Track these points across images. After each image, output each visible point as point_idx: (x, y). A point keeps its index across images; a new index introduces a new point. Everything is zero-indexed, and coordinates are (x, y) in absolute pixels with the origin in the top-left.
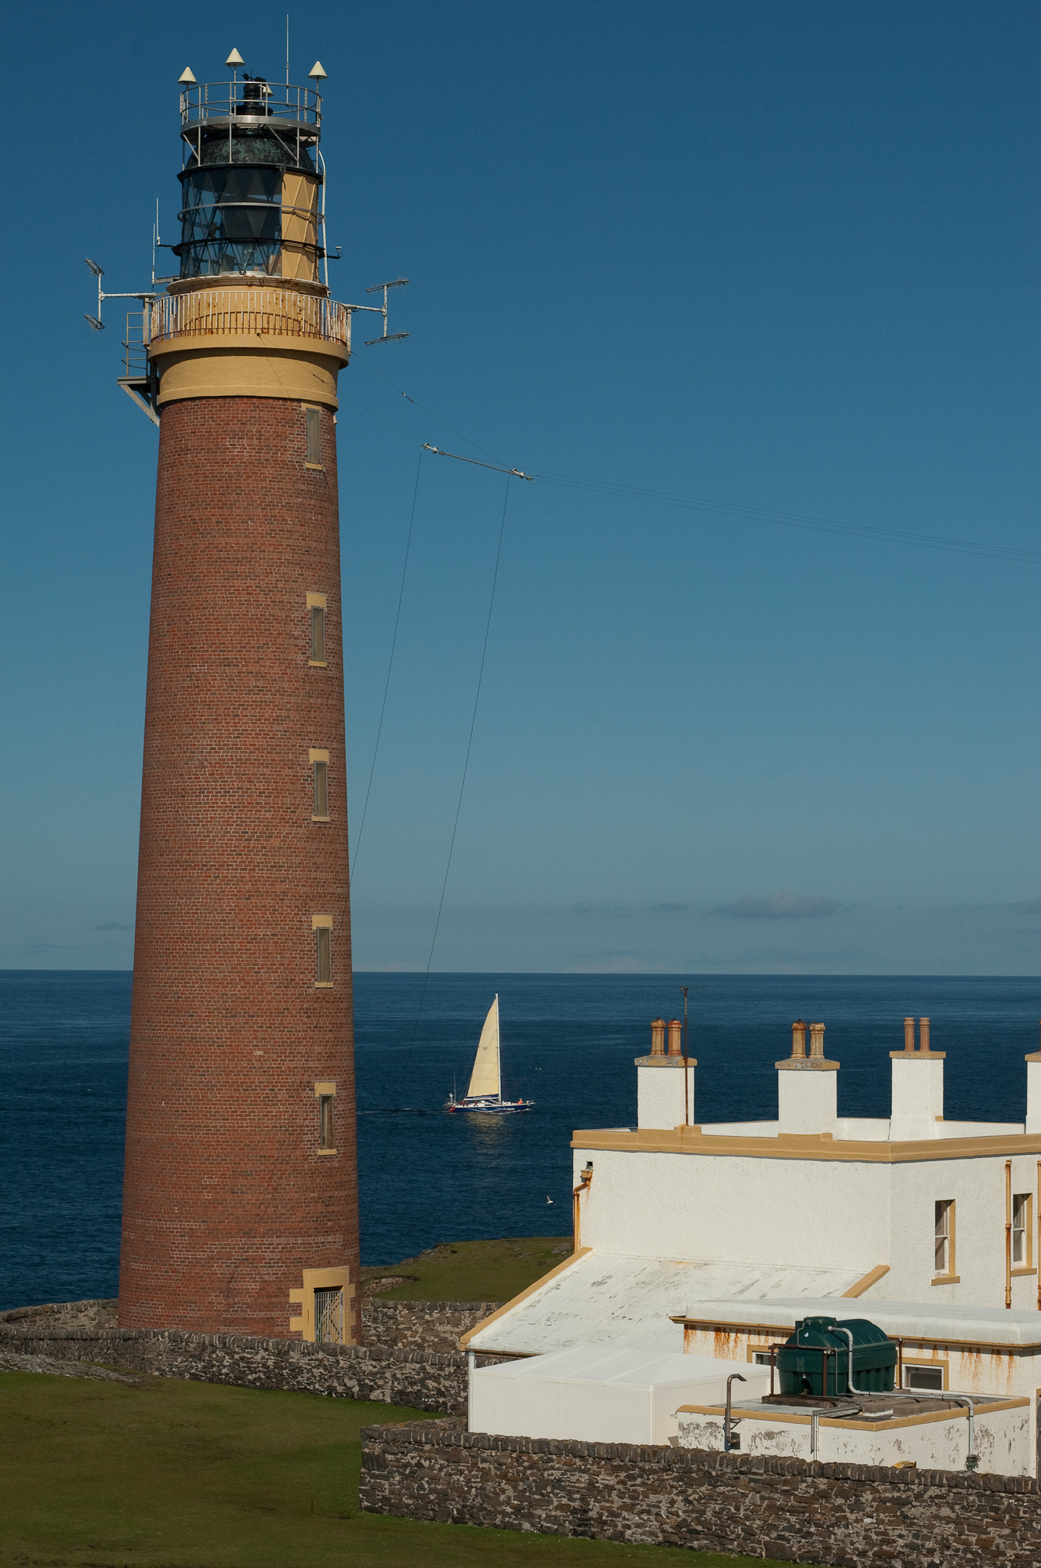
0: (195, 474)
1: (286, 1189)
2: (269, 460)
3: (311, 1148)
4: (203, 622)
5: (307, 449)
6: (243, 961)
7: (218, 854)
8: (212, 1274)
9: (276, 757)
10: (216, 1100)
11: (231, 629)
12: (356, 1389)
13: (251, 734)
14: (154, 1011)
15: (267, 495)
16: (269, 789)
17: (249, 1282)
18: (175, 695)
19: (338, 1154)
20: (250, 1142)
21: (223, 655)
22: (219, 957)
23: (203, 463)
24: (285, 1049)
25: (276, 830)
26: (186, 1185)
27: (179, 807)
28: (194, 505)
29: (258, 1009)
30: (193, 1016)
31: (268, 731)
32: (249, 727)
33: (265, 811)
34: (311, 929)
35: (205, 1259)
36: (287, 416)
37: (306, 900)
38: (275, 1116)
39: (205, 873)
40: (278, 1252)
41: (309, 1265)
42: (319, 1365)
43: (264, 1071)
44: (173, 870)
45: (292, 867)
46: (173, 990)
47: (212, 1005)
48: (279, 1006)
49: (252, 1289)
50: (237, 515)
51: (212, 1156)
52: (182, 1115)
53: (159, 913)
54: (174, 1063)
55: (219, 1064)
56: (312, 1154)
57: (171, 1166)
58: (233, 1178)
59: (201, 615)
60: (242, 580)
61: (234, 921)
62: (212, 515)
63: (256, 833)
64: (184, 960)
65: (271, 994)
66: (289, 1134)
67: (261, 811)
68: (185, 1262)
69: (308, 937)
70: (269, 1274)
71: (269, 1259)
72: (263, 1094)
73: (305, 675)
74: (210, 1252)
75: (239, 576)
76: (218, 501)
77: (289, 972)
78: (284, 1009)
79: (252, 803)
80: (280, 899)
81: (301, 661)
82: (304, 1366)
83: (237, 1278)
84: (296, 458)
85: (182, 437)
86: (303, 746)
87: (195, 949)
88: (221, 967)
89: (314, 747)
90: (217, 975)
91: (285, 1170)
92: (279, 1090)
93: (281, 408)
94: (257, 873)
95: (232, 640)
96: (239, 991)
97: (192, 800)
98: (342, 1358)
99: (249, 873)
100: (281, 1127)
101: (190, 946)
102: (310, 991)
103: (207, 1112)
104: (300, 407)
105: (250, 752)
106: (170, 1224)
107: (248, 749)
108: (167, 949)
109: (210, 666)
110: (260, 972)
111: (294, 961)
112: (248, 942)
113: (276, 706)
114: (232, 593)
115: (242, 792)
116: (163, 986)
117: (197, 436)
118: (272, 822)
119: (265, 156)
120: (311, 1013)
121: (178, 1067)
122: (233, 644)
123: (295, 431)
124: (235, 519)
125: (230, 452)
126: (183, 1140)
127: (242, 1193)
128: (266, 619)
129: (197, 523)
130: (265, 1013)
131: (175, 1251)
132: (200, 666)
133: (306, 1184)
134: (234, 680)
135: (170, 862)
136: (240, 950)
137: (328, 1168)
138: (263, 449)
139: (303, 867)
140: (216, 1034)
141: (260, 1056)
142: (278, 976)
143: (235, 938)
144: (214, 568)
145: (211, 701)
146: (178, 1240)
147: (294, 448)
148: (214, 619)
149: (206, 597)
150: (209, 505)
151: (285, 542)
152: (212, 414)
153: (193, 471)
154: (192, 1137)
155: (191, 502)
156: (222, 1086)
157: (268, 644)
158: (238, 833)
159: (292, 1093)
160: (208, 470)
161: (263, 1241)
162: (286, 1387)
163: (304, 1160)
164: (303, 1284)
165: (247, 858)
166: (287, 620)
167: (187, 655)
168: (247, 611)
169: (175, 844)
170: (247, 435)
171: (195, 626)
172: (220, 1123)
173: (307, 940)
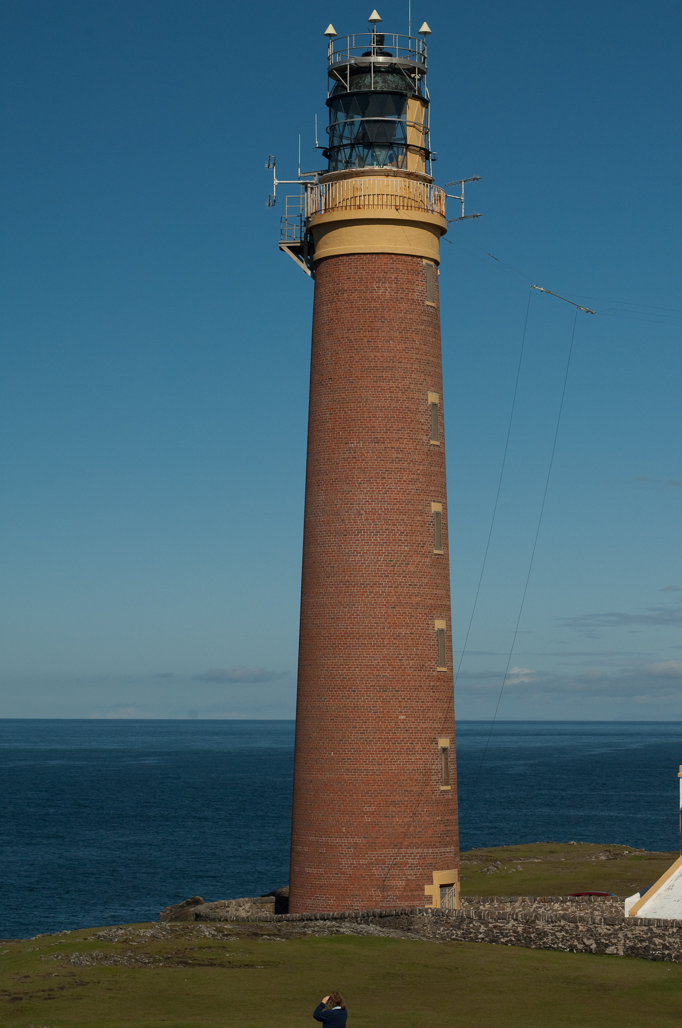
0: (350, 308)
1: (421, 814)
2: (403, 298)
3: (436, 785)
4: (359, 412)
5: (426, 292)
6: (390, 652)
7: (372, 576)
8: (372, 875)
9: (411, 508)
10: (373, 751)
11: (379, 417)
12: (594, 946)
13: (394, 491)
14: (324, 688)
15: (403, 323)
16: (407, 530)
17: (398, 880)
18: (337, 464)
19: (452, 789)
20: (397, 780)
21: (374, 435)
22: (374, 649)
23: (356, 300)
24: (420, 715)
25: (412, 559)
26: (351, 811)
27: (341, 543)
28: (350, 330)
29: (402, 686)
30: (355, 691)
31: (406, 489)
32: (393, 486)
33: (405, 546)
34: (434, 630)
35: (366, 864)
36: (414, 268)
37: (431, 609)
38: (414, 762)
39: (363, 589)
40: (417, 859)
41: (436, 868)
42: (561, 930)
43: (406, 730)
44: (338, 587)
45: (422, 585)
46: (339, 673)
47: (369, 683)
48: (415, 684)
49: (400, 885)
50: (383, 337)
51: (371, 791)
52: (348, 762)
53: (327, 618)
54: (341, 725)
55: (375, 725)
56: (437, 789)
57: (339, 798)
58: (386, 806)
59: (357, 407)
60: (386, 382)
61: (384, 623)
62: (364, 336)
63: (399, 561)
64: (348, 652)
65: (410, 675)
66: (423, 775)
67: (402, 546)
68: (350, 867)
69: (433, 635)
70: (411, 875)
71: (411, 864)
72: (405, 746)
73: (429, 450)
74: (370, 859)
75: (384, 379)
76: (368, 326)
77: (422, 660)
78: (418, 686)
79: (395, 540)
80: (415, 608)
81: (426, 440)
82: (549, 931)
83: (390, 878)
84: (420, 298)
85: (339, 282)
86: (427, 501)
87: (356, 644)
88: (375, 656)
89: (434, 501)
90: (372, 662)
91: (421, 801)
92: (416, 743)
93: (410, 262)
94: (399, 590)
95: (380, 425)
96: (388, 673)
97: (352, 538)
98: (580, 924)
99: (394, 590)
100: (418, 770)
101: (353, 641)
102: (435, 673)
103: (366, 759)
104: (422, 262)
105: (394, 504)
106: (339, 840)
107: (392, 502)
108: (333, 644)
109: (364, 443)
110: (402, 660)
111: (424, 652)
112: (394, 639)
113: (411, 471)
114: (380, 392)
115: (389, 532)
116: (330, 670)
117: (352, 281)
118: (409, 554)
119: (396, 86)
120: (435, 689)
121: (344, 728)
122: (381, 427)
123: (419, 278)
124: (381, 339)
125: (377, 292)
126: (348, 780)
127: (392, 817)
128: (403, 410)
129: (352, 342)
130: (407, 689)
131: (343, 859)
132: (357, 443)
133: (434, 811)
134: (381, 453)
135: (335, 582)
136: (388, 644)
137: (446, 800)
138: (399, 291)
139: (429, 586)
140: (372, 704)
141: (403, 719)
142: (415, 663)
143: (385, 636)
144: (366, 374)
145: (365, 468)
146: (345, 851)
147: (419, 290)
148: (367, 410)
149: (360, 395)
150: (362, 329)
151: (415, 356)
152: (363, 266)
153: (349, 305)
154: (355, 778)
155: (348, 327)
156: (377, 741)
157: (405, 428)
158: (386, 561)
159: (424, 746)
160: (360, 305)
161: (407, 851)
162: (533, 946)
163: (433, 793)
164: (432, 882)
165: (392, 579)
166: (416, 411)
167: (346, 435)
168: (390, 404)
169: (339, 569)
170: (388, 280)
171: (352, 415)
172: (376, 767)
173: (432, 637)
